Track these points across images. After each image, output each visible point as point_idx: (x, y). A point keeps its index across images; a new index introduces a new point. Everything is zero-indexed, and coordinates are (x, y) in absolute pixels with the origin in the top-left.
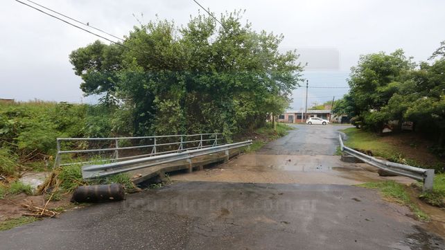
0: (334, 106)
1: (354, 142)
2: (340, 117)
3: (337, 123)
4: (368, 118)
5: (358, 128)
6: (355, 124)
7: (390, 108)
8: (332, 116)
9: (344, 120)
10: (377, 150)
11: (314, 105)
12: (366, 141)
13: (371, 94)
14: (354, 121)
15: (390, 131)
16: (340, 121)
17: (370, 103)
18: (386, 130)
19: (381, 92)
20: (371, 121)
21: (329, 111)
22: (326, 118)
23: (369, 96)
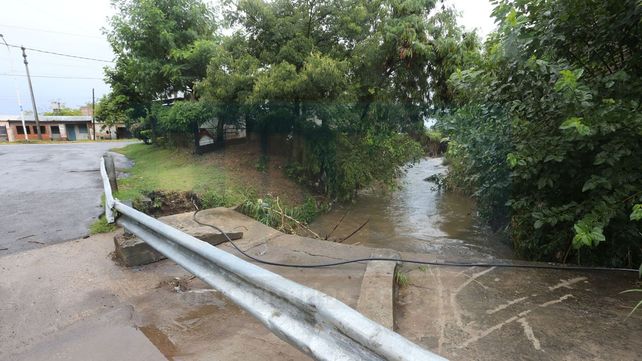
0: (97, 109)
1: (147, 173)
2: (113, 129)
3: (110, 139)
4: (166, 116)
5: (148, 144)
6: (140, 137)
7: (214, 84)
8: (98, 128)
9: (122, 134)
10: (207, 188)
11: (56, 107)
12: (172, 167)
13: (163, 64)
14: (138, 130)
15: (212, 141)
16: (113, 135)
17: (161, 82)
18: (205, 141)
20: (174, 121)
21: (89, 118)
22: (87, 131)
23: (159, 69)
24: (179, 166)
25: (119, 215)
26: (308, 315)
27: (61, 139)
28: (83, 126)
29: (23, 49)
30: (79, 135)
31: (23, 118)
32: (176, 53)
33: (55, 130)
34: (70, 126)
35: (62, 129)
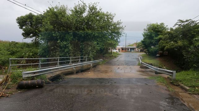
0: (137, 45)
1: (145, 60)
2: (140, 49)
4: (150, 50)
5: (147, 54)
6: (145, 53)
7: (159, 46)
8: (136, 49)
9: (141, 51)
10: (154, 63)
14: (145, 51)
16: (139, 51)
18: (158, 55)
19: (155, 40)
20: (152, 51)
21: (135, 47)
22: (134, 50)
23: (151, 41)
24: (151, 59)
26: (152, 67)
27: (129, 52)
28: (133, 49)
30: (132, 51)
31: (124, 47)
32: (155, 38)
33: (128, 49)
34: (131, 49)
35: (129, 49)
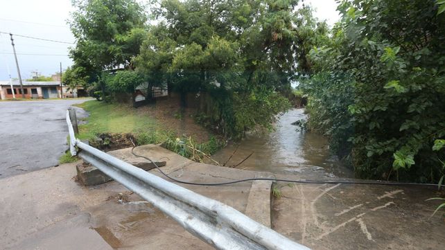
0: (64, 76)
1: (99, 121)
2: (75, 91)
3: (73, 97)
4: (111, 81)
5: (99, 100)
6: (94, 96)
7: (145, 59)
8: (64, 89)
9: (81, 94)
10: (141, 131)
13: (109, 45)
14: (92, 91)
15: (144, 98)
16: (75, 94)
17: (108, 58)
18: (139, 98)
19: (122, 43)
20: (117, 85)
21: (58, 83)
22: (57, 92)
23: (106, 48)
24: (121, 116)
25: (80, 150)
27: (39, 98)
28: (54, 88)
29: (11, 35)
30: (51, 95)
31: (12, 83)
32: (119, 37)
33: (34, 91)
34: (45, 88)
35: (39, 90)
